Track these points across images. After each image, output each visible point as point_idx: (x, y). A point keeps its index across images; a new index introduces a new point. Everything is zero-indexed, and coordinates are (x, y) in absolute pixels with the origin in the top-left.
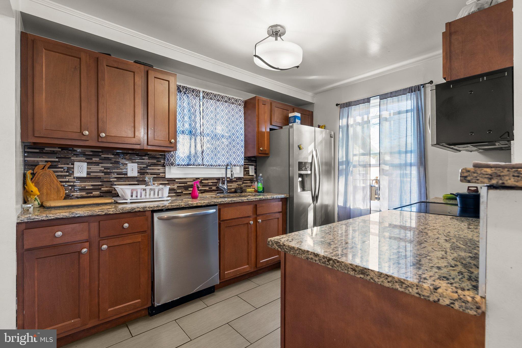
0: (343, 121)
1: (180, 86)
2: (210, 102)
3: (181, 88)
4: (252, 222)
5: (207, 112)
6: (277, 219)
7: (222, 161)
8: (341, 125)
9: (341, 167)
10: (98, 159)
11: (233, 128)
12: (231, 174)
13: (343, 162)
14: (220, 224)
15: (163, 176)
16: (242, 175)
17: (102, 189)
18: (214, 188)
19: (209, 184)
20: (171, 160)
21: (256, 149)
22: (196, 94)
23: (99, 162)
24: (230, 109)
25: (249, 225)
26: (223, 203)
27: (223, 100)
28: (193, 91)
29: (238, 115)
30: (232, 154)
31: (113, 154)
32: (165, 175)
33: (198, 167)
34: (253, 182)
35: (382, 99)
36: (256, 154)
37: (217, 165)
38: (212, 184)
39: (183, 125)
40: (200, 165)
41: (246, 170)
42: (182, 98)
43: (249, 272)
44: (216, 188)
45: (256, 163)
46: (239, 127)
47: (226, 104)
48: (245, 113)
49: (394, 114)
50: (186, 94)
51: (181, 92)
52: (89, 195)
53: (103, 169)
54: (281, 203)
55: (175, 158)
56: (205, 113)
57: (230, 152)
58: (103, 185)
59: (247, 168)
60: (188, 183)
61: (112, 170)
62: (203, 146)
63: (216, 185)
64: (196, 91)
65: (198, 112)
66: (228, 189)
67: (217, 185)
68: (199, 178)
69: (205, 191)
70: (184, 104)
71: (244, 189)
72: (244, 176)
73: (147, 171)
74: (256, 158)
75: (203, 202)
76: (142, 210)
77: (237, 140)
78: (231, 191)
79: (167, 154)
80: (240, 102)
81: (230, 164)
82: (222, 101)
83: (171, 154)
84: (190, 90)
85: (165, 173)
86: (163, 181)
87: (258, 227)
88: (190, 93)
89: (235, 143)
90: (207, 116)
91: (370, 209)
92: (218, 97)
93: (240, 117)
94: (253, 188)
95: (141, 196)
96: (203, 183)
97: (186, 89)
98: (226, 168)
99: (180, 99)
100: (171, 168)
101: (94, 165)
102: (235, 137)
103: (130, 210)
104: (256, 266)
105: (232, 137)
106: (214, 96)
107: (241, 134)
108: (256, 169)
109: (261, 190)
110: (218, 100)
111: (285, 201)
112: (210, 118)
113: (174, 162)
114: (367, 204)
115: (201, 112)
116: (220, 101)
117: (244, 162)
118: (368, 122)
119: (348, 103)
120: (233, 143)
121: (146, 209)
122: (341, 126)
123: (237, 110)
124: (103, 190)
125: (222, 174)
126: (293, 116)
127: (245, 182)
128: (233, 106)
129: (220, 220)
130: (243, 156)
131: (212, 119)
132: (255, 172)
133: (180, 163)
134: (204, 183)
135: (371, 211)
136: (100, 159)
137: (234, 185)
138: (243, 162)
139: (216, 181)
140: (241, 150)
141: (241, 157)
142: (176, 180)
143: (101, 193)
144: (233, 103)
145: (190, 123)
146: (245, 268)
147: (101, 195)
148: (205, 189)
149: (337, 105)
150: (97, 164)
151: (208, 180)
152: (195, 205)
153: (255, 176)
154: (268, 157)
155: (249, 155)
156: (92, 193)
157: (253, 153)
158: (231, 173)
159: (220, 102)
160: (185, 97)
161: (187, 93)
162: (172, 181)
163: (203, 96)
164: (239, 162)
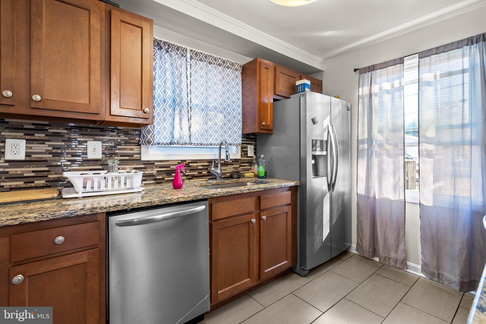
0: (364, 90)
1: (161, 41)
2: (200, 64)
3: (161, 43)
4: (255, 220)
5: (196, 77)
6: (285, 214)
7: (215, 139)
8: (360, 94)
9: (361, 146)
10: (44, 135)
11: (228, 98)
12: (226, 156)
13: (363, 140)
14: (211, 226)
15: (138, 158)
16: (239, 157)
17: (50, 176)
18: (205, 173)
19: (199, 168)
20: (147, 137)
21: (257, 123)
22: (182, 54)
23: (45, 139)
24: (224, 74)
25: (251, 225)
26: (216, 196)
27: (216, 63)
28: (178, 49)
29: (235, 82)
30: (227, 130)
31: (66, 129)
32: (141, 157)
33: (184, 146)
34: (252, 164)
35: (422, 58)
36: (257, 130)
37: (208, 143)
38: (201, 168)
39: (165, 92)
40: (186, 144)
41: (244, 150)
42: (164, 57)
43: (251, 287)
44: (208, 172)
45: (256, 141)
46: (236, 97)
47: (220, 68)
48: (243, 81)
49: (442, 76)
50: (168, 52)
51: (161, 48)
52: (29, 185)
53: (51, 148)
54: (290, 192)
55: (152, 134)
56: (194, 77)
57: (225, 128)
58: (50, 171)
59: (245, 148)
60: (171, 167)
61: (65, 151)
62: (191, 119)
63: (207, 169)
64: (181, 50)
65: (184, 77)
66: (222, 174)
67: (209, 169)
68: (185, 161)
69: (193, 177)
70: (167, 65)
71: (242, 174)
72: (241, 157)
73: (117, 151)
74: (256, 136)
75: (187, 196)
76: (89, 213)
77: (233, 114)
78: (225, 176)
79: (142, 130)
80: (236, 66)
81: (224, 143)
82: (214, 63)
83: (147, 129)
84: (174, 48)
85: (140, 154)
86: (137, 164)
87: (261, 226)
88: (173, 51)
89: (231, 117)
90: (196, 82)
91: (404, 201)
92: (210, 58)
93: (237, 84)
94: (253, 173)
95: (99, 187)
96: (190, 166)
97: (169, 45)
98: (220, 148)
99: (161, 58)
100: (148, 147)
101: (37, 144)
102: (230, 110)
103: (67, 215)
104: (259, 278)
105: (228, 110)
106: (204, 57)
107: (239, 106)
108: (255, 149)
109: (263, 175)
110: (210, 63)
111: (294, 189)
112: (200, 85)
113: (152, 140)
114: (399, 194)
115: (189, 76)
116: (212, 63)
117: (242, 141)
118: (401, 88)
119: (371, 67)
120: (228, 117)
121: (96, 210)
122: (362, 96)
123: (233, 76)
124: (50, 178)
125: (215, 155)
126: (302, 84)
127: (242, 165)
128: (228, 71)
129: (211, 220)
130: (240, 133)
131: (202, 85)
132: (254, 153)
133: (161, 141)
134: (192, 167)
135: (406, 203)
136: (46, 135)
137: (230, 169)
138: (240, 140)
139: (207, 164)
140: (239, 125)
141: (238, 134)
142: (156, 164)
143: (46, 181)
144: (228, 68)
145: (173, 90)
146: (246, 282)
147: (46, 184)
148: (194, 175)
149: (355, 70)
150: (42, 141)
151: (197, 162)
152: (175, 201)
153: (255, 157)
154: (272, 134)
155: (248, 131)
156: (33, 182)
157: (253, 129)
158: (226, 154)
159: (213, 66)
160: (167, 56)
161: (169, 50)
162: (150, 164)
163: (191, 56)
164: (235, 140)
